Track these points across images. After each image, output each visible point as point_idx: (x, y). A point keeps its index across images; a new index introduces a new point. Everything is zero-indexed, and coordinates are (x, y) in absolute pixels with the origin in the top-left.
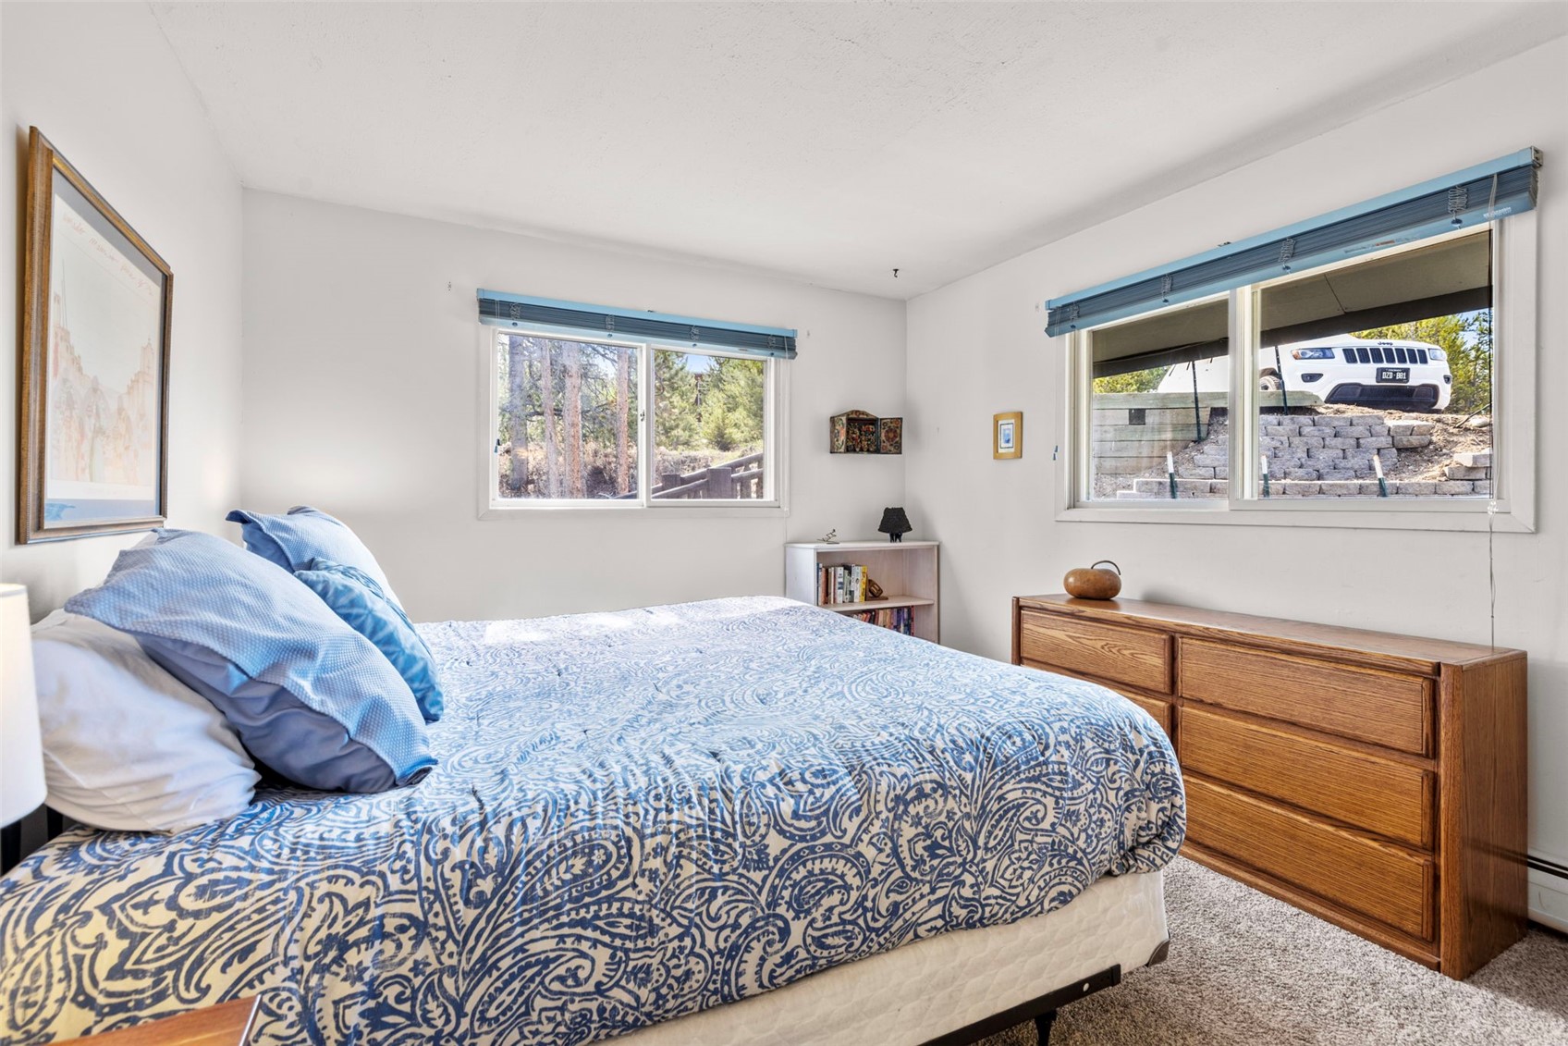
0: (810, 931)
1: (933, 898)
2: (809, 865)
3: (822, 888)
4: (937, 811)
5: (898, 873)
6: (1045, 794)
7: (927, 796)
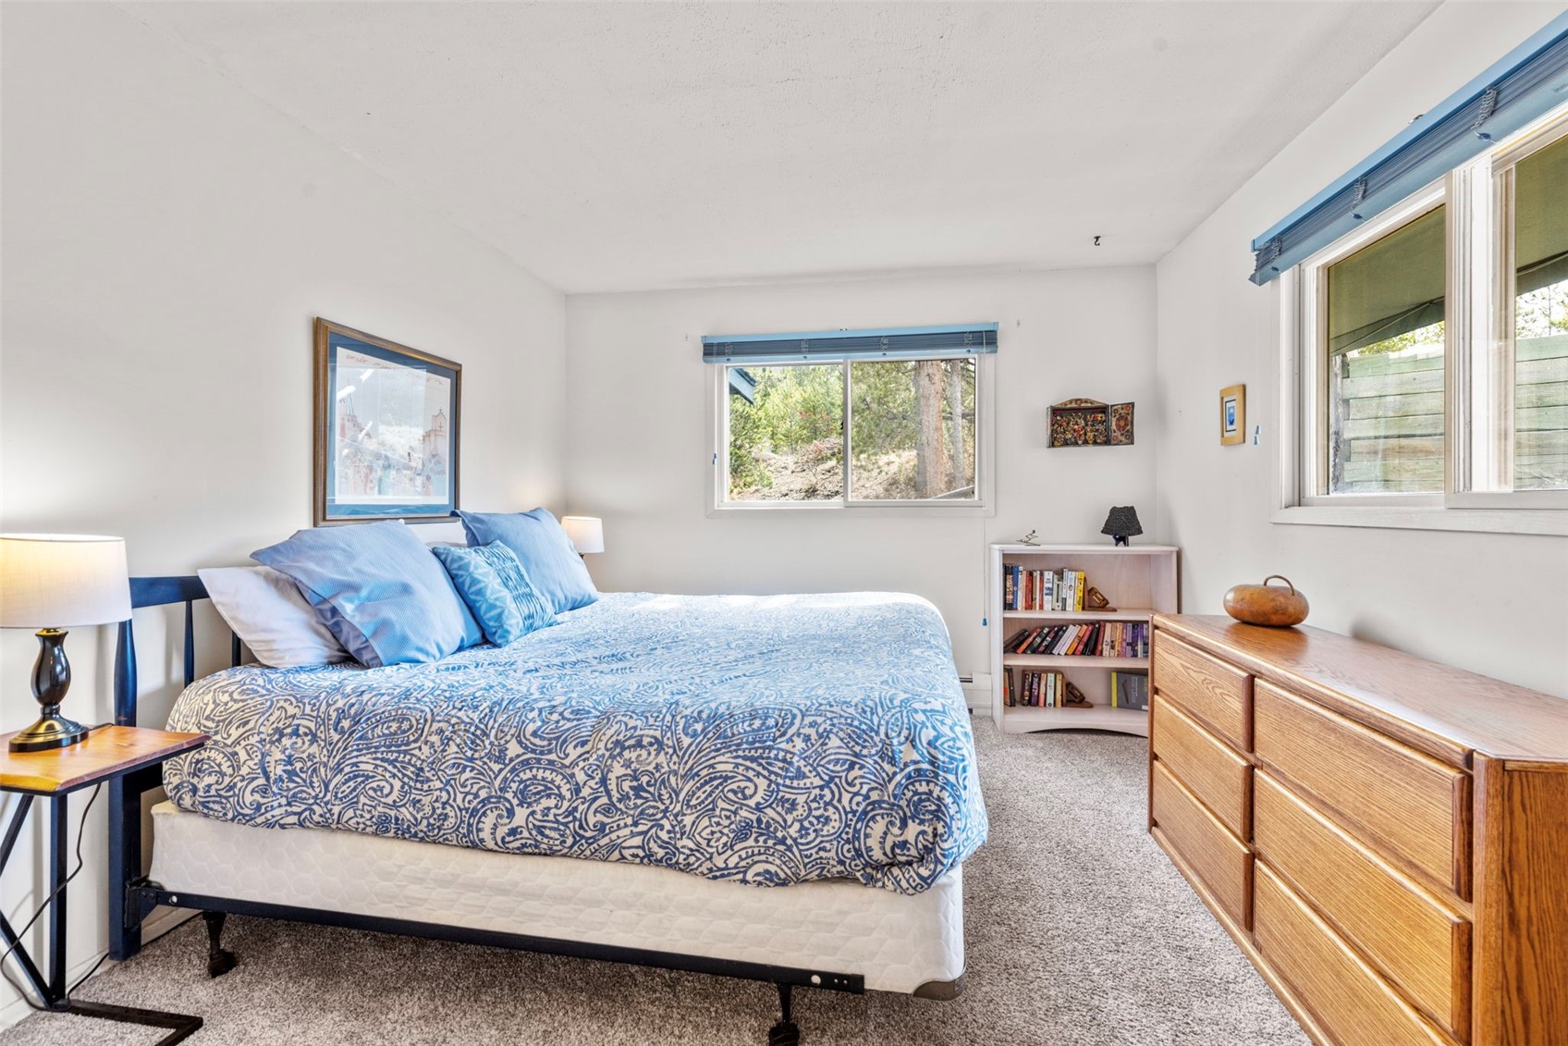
0: (531, 819)
1: (635, 830)
2: (534, 771)
3: (542, 791)
4: (648, 761)
5: (604, 800)
6: (758, 774)
7: (642, 747)
